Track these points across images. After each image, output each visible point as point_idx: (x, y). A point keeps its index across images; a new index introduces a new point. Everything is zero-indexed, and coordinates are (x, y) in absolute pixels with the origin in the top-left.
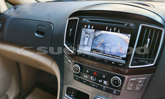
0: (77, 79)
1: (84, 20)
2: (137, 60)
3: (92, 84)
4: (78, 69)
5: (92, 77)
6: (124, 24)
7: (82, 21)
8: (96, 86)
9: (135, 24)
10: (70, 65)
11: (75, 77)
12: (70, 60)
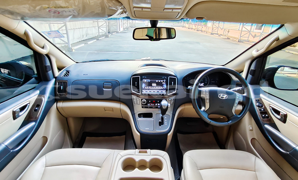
0: (144, 107)
2: (170, 91)
3: (153, 107)
4: (145, 102)
5: (152, 104)
6: (162, 77)
7: (142, 78)
8: (155, 107)
9: (167, 77)
10: (138, 102)
11: (142, 107)
12: (138, 99)
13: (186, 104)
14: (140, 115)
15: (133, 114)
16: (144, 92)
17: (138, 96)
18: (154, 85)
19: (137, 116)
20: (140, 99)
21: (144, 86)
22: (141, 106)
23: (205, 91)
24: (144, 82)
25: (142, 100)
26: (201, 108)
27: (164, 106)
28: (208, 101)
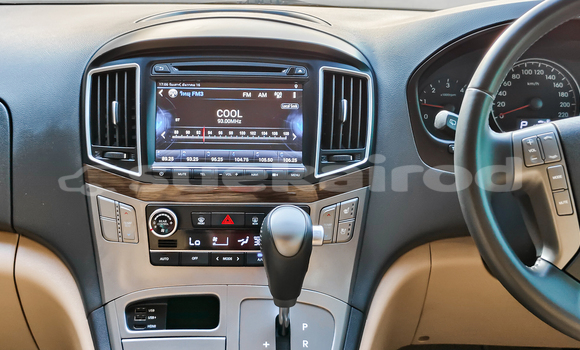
0: (167, 259)
1: (161, 68)
2: (329, 157)
3: (221, 259)
4: (168, 221)
5: (215, 239)
6: (280, 70)
7: (154, 72)
8: (234, 259)
9: (308, 67)
10: (128, 224)
11: (155, 260)
12: (126, 204)
13: (436, 246)
14: (138, 313)
15: (94, 309)
16: (165, 162)
17: (124, 187)
18: (229, 116)
19: (117, 317)
20: (141, 206)
21: (160, 123)
22: (143, 250)
23: (539, 143)
24: (165, 103)
25: (149, 210)
26: (530, 258)
27: (287, 238)
28: (565, 202)
